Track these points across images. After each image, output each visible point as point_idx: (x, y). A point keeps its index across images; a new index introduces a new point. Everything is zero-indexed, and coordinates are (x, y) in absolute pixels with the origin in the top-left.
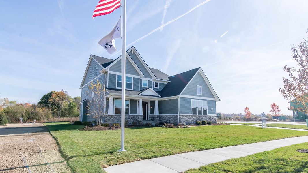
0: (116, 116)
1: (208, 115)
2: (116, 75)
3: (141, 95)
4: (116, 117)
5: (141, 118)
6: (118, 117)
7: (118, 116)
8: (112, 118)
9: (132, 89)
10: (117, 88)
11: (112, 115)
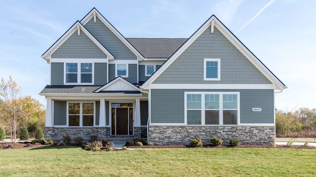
0: (71, 128)
1: (239, 123)
2: (63, 63)
3: (101, 92)
4: (71, 130)
5: (101, 132)
6: (74, 130)
7: (73, 128)
8: (49, 132)
9: (93, 84)
10: (65, 83)
11: (49, 127)
